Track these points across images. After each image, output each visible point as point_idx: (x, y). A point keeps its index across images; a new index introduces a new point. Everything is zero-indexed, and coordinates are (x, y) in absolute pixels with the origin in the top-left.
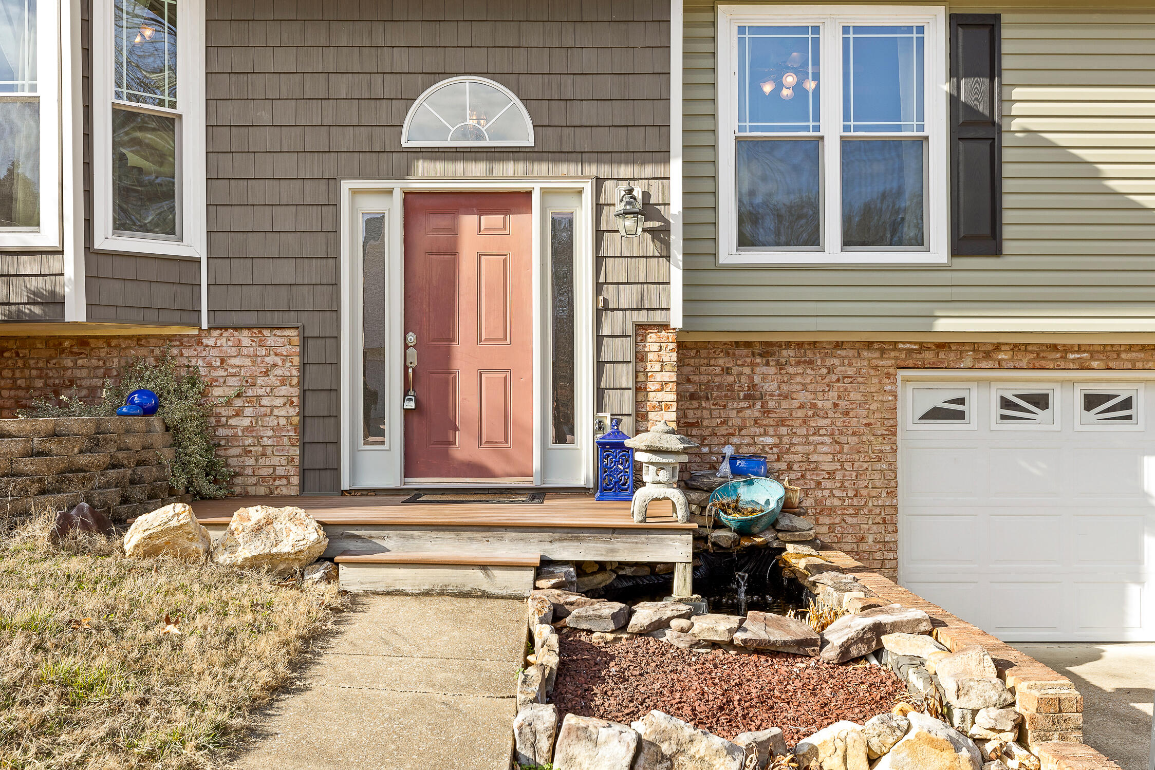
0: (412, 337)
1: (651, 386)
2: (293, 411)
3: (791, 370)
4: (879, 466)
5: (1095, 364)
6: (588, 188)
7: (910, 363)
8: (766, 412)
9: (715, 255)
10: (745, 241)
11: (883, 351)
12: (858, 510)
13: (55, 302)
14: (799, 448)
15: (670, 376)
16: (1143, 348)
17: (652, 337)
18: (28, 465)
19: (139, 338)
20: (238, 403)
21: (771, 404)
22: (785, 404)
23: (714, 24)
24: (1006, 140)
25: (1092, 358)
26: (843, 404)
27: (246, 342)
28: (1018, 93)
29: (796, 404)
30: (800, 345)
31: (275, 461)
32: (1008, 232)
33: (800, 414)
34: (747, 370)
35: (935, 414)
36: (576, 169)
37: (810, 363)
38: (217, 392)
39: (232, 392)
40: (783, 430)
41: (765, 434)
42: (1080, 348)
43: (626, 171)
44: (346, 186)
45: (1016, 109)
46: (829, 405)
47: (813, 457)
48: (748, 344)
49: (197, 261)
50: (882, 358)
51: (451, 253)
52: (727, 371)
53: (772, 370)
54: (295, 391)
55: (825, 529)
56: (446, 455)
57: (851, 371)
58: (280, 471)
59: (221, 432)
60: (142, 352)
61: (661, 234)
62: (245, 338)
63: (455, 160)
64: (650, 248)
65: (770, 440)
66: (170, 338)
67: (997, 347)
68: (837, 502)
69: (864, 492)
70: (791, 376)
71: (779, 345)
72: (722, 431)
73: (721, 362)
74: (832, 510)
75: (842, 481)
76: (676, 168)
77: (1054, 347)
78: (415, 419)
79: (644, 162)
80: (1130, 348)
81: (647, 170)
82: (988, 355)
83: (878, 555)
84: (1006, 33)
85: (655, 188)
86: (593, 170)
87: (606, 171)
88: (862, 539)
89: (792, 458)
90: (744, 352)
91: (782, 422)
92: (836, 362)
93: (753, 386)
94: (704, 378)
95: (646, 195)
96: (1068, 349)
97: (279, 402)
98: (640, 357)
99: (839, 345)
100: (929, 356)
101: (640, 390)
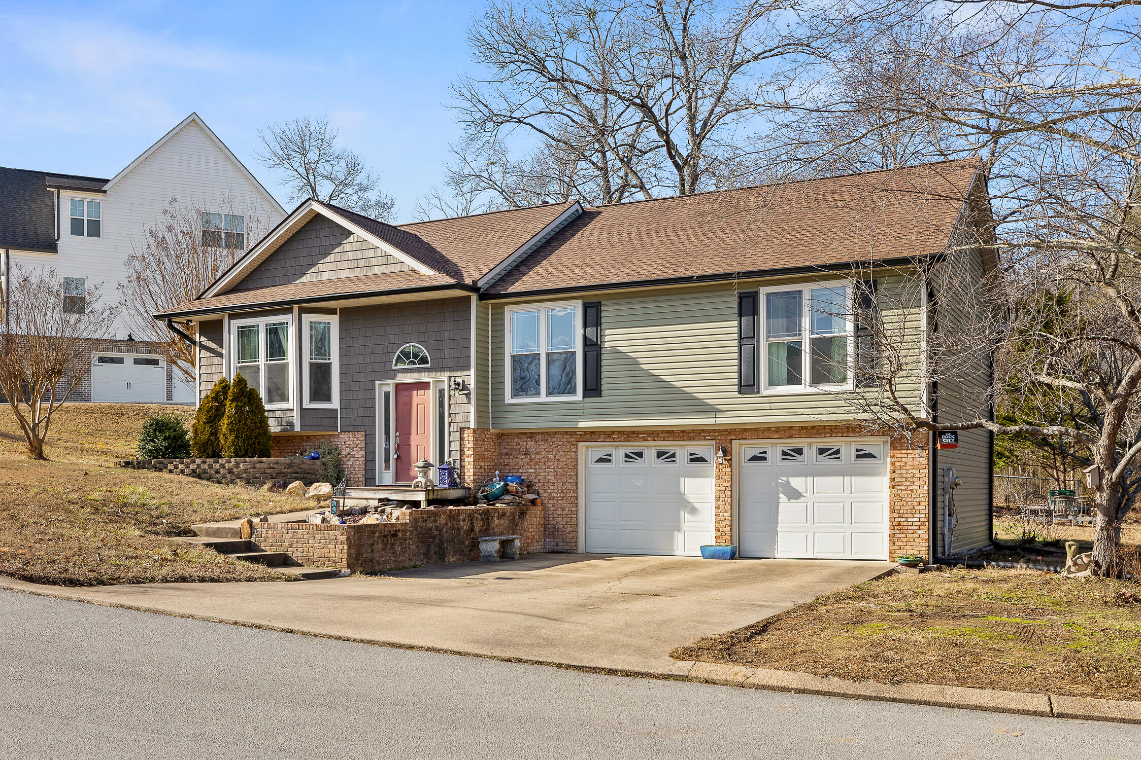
0: (398, 433)
1: (466, 449)
2: (364, 459)
3: (540, 443)
4: (570, 481)
5: (649, 439)
6: (446, 380)
7: (581, 440)
8: (531, 460)
9: (504, 400)
10: (515, 395)
11: (571, 435)
12: (563, 498)
13: (292, 425)
14: (542, 474)
15: (471, 445)
16: (668, 432)
17: (466, 432)
18: (268, 471)
19: (323, 435)
20: (349, 456)
21: (533, 457)
22: (538, 457)
23: (503, 313)
24: (603, 351)
25: (648, 436)
26: (557, 456)
27: (351, 436)
28: (607, 332)
29: (542, 456)
30: (543, 433)
31: (359, 476)
32: (604, 387)
33: (543, 460)
34: (525, 444)
35: (601, 460)
36: (443, 374)
37: (547, 440)
38: (343, 453)
39: (347, 453)
40: (537, 467)
41: (531, 468)
42: (643, 433)
43: (458, 374)
44: (377, 383)
45: (607, 338)
46: (552, 457)
47: (547, 477)
48: (525, 433)
49: (337, 410)
50: (571, 438)
51: (409, 404)
52: (518, 444)
53: (534, 443)
54: (364, 452)
55: (551, 505)
56: (409, 474)
57: (560, 443)
58: (360, 479)
59: (344, 466)
60: (324, 440)
61: (468, 395)
62: (351, 435)
63: (408, 373)
64: (465, 401)
65: (532, 471)
66: (331, 435)
67: (613, 432)
68: (555, 495)
69: (565, 491)
70: (540, 445)
71: (535, 433)
72: (516, 467)
73: (516, 440)
74: (554, 498)
75: (557, 487)
76: (472, 372)
77: (634, 432)
78: (399, 461)
79: (463, 370)
80: (663, 432)
81: (465, 373)
82: (609, 436)
83: (569, 516)
84: (603, 309)
85: (466, 379)
86: (448, 374)
87: (452, 374)
88: (564, 510)
89: (540, 477)
90: (524, 436)
91: (536, 464)
92: (555, 440)
93: (527, 450)
94: (510, 447)
95: (463, 382)
96: (639, 433)
97: (360, 456)
98: (462, 439)
99: (556, 433)
100: (588, 436)
101: (462, 450)
